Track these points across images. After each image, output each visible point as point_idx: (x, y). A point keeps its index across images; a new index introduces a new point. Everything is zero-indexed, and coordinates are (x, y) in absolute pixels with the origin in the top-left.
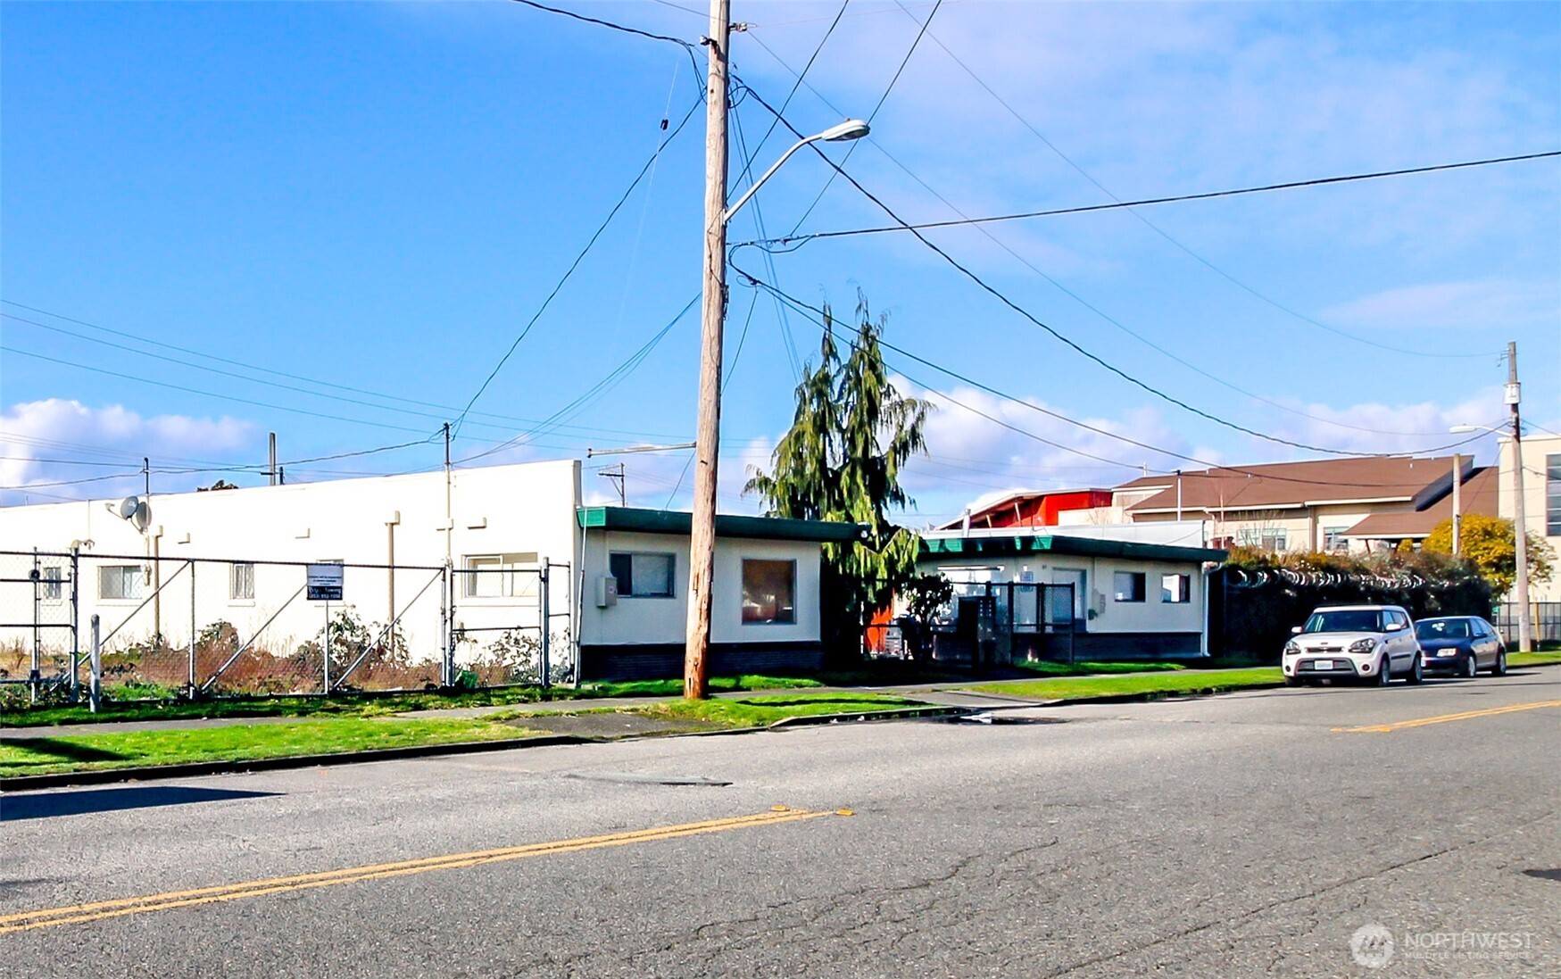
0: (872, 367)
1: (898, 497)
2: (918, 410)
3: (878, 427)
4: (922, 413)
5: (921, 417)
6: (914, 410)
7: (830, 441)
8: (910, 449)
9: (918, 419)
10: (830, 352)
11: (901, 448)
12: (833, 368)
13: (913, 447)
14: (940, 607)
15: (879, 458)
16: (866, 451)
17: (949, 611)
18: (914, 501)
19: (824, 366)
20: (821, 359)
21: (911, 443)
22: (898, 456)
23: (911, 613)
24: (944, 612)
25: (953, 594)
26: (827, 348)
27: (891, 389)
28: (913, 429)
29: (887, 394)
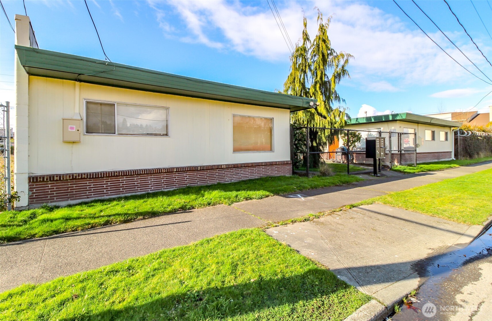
0: (324, 41)
1: (337, 98)
2: (345, 58)
3: (327, 68)
4: (347, 60)
5: (347, 61)
6: (343, 58)
7: (307, 75)
8: (342, 76)
9: (345, 62)
10: (306, 37)
11: (338, 76)
12: (308, 45)
13: (343, 75)
14: (356, 143)
15: (328, 81)
16: (321, 78)
17: (360, 145)
18: (345, 100)
19: (304, 44)
20: (302, 41)
21: (342, 73)
22: (336, 79)
23: (345, 146)
24: (358, 145)
25: (361, 138)
26: (305, 37)
27: (333, 51)
28: (343, 67)
29: (331, 54)
